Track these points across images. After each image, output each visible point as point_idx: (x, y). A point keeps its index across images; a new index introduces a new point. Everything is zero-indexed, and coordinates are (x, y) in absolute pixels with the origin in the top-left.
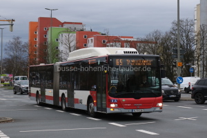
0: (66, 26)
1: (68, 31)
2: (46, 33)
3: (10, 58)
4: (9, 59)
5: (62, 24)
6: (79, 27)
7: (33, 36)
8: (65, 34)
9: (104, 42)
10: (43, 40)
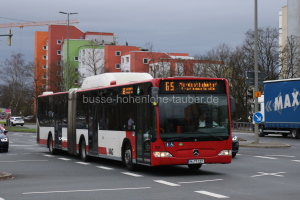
0: (89, 38)
1: (93, 45)
2: (60, 48)
3: (7, 84)
4: (5, 87)
5: (84, 35)
6: (109, 40)
7: (40, 53)
8: (87, 50)
9: (146, 61)
10: (56, 59)
